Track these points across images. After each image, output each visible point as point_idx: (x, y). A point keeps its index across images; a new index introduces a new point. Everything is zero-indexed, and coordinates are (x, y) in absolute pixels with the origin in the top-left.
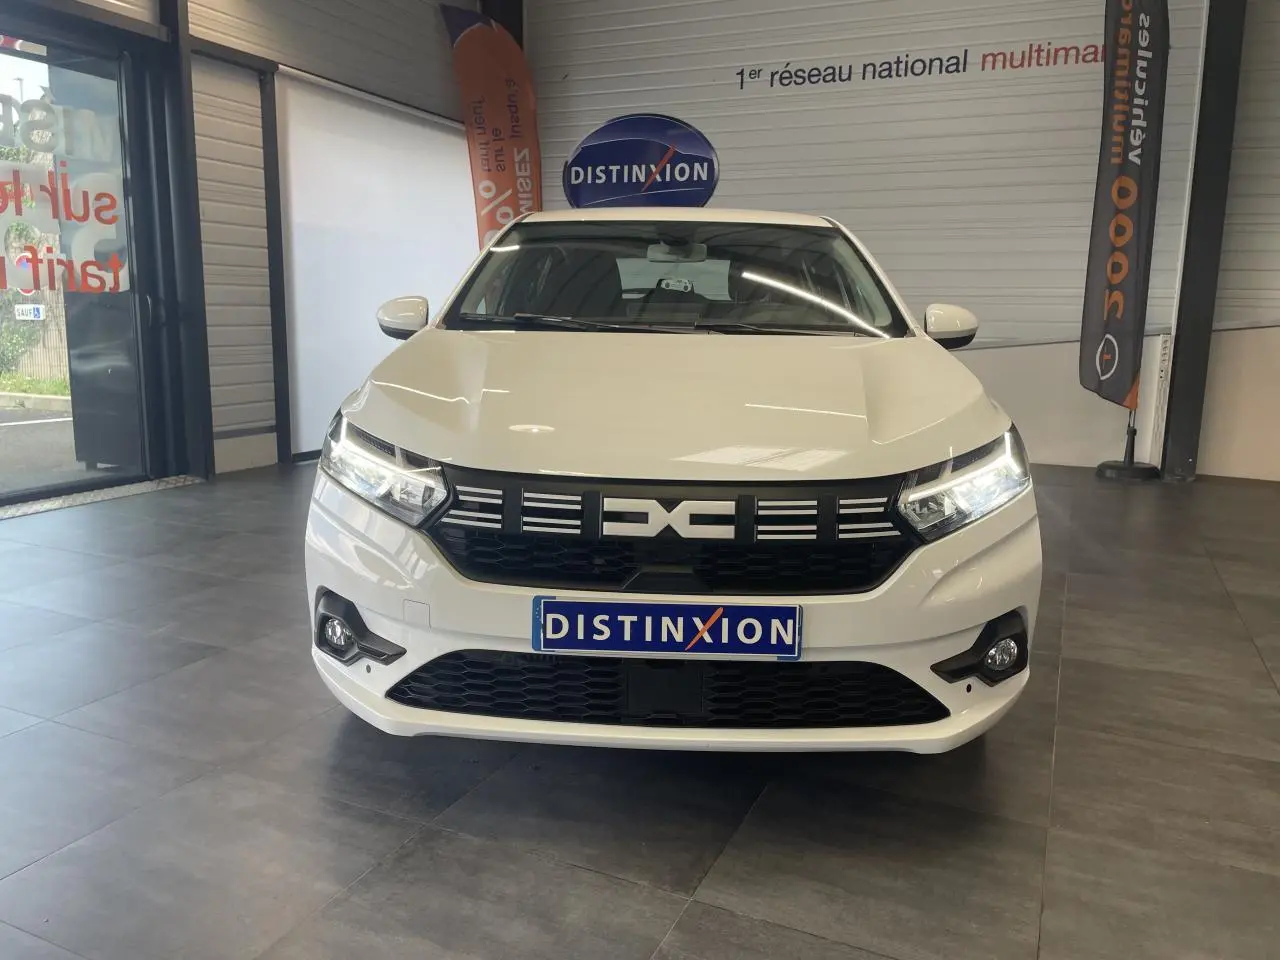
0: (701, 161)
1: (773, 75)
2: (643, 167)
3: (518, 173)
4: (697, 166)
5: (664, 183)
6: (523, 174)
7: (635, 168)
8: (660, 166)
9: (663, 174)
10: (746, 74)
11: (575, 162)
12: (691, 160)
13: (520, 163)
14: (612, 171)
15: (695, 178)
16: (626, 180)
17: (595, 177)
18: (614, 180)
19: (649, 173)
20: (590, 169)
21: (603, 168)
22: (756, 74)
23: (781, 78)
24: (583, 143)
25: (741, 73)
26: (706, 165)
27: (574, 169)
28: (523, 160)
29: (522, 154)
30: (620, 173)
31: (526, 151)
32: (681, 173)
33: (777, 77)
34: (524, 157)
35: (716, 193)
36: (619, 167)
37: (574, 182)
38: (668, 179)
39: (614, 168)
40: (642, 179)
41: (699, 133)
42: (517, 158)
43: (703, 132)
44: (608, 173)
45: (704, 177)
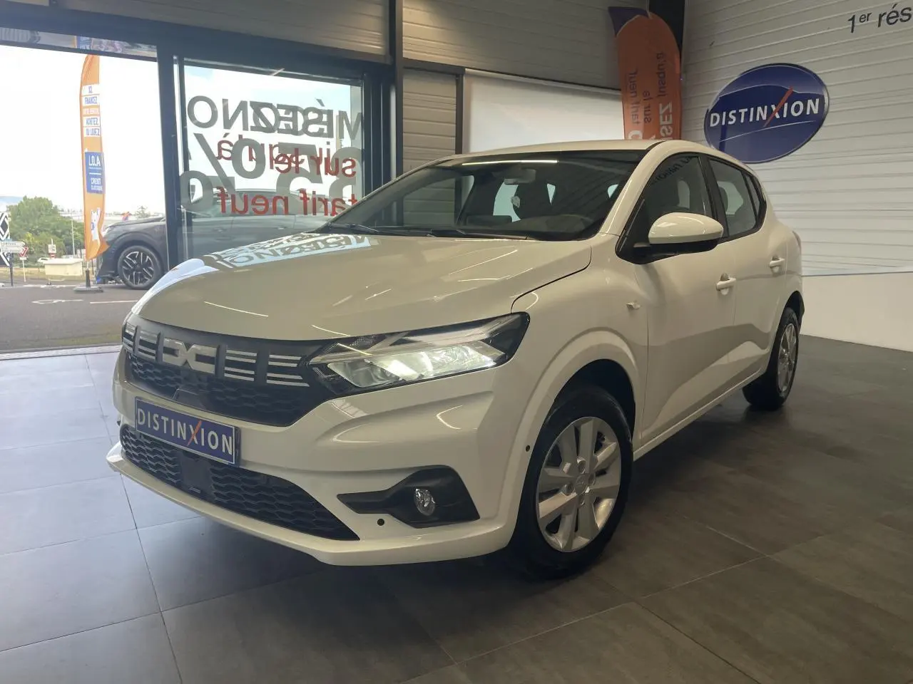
0: (813, 97)
1: (881, 16)
2: (766, 107)
3: (662, 123)
4: (810, 102)
5: (782, 120)
6: (666, 122)
7: (759, 109)
8: (779, 106)
9: (781, 112)
10: (857, 20)
11: (714, 110)
12: (804, 98)
13: (664, 115)
14: (741, 113)
15: (808, 113)
16: (751, 120)
17: (728, 119)
18: (742, 121)
19: (770, 112)
20: (724, 113)
21: (735, 112)
22: (865, 18)
23: (888, 18)
24: (720, 94)
25: (853, 19)
26: (817, 100)
27: (713, 115)
28: (667, 113)
29: (667, 108)
30: (747, 114)
31: (670, 105)
32: (795, 109)
33: (884, 18)
34: (668, 109)
35: (825, 123)
36: (746, 110)
37: (712, 125)
38: (785, 116)
39: (743, 111)
40: (764, 117)
41: (815, 75)
42: (662, 112)
43: (816, 72)
44: (738, 115)
45: (816, 111)
